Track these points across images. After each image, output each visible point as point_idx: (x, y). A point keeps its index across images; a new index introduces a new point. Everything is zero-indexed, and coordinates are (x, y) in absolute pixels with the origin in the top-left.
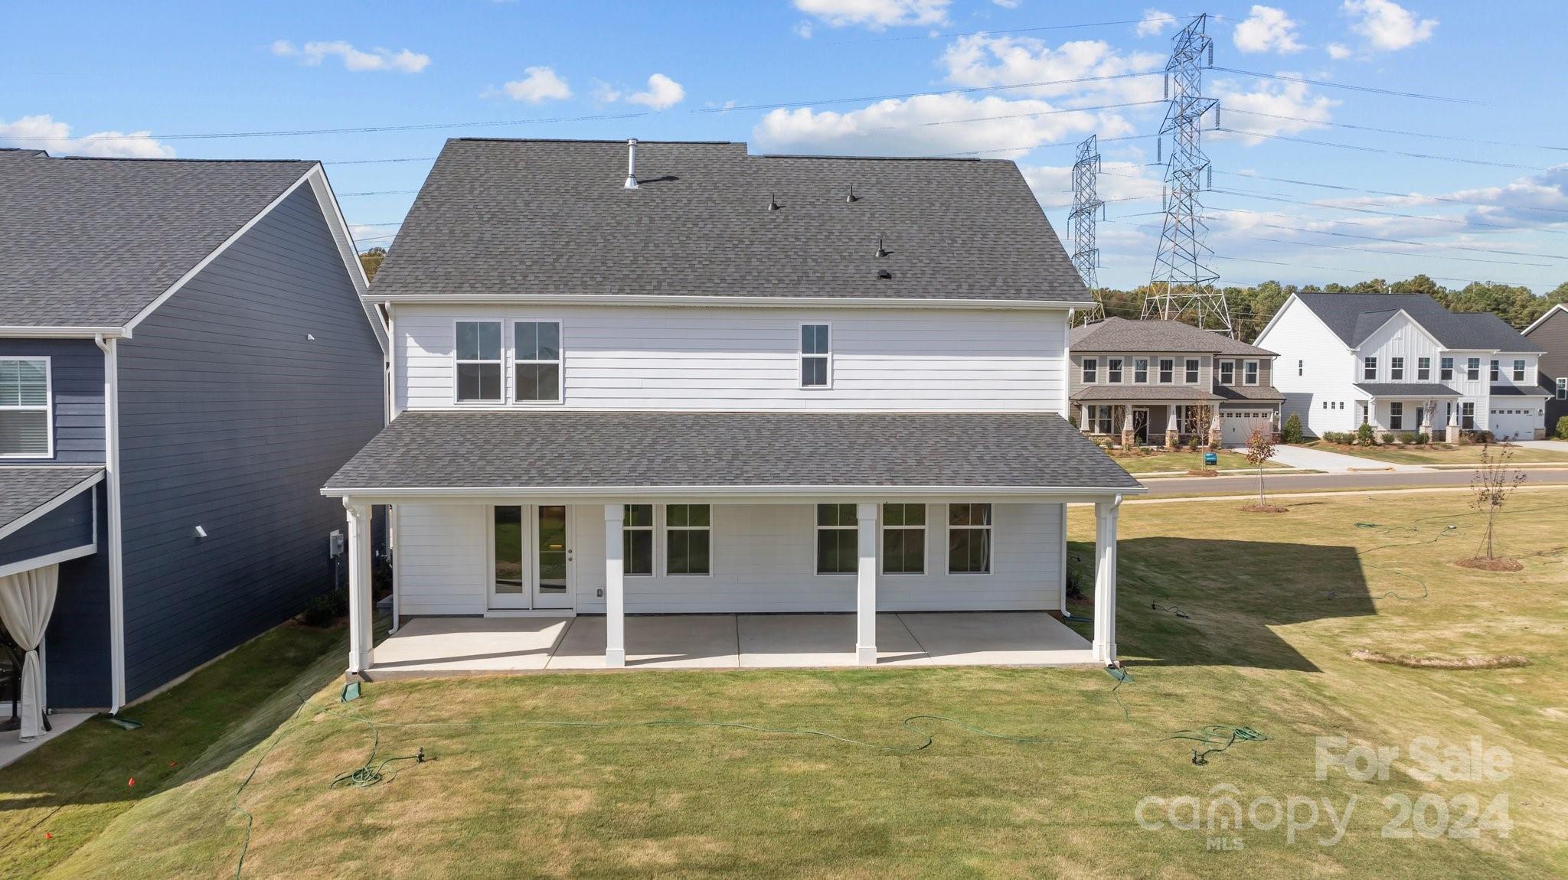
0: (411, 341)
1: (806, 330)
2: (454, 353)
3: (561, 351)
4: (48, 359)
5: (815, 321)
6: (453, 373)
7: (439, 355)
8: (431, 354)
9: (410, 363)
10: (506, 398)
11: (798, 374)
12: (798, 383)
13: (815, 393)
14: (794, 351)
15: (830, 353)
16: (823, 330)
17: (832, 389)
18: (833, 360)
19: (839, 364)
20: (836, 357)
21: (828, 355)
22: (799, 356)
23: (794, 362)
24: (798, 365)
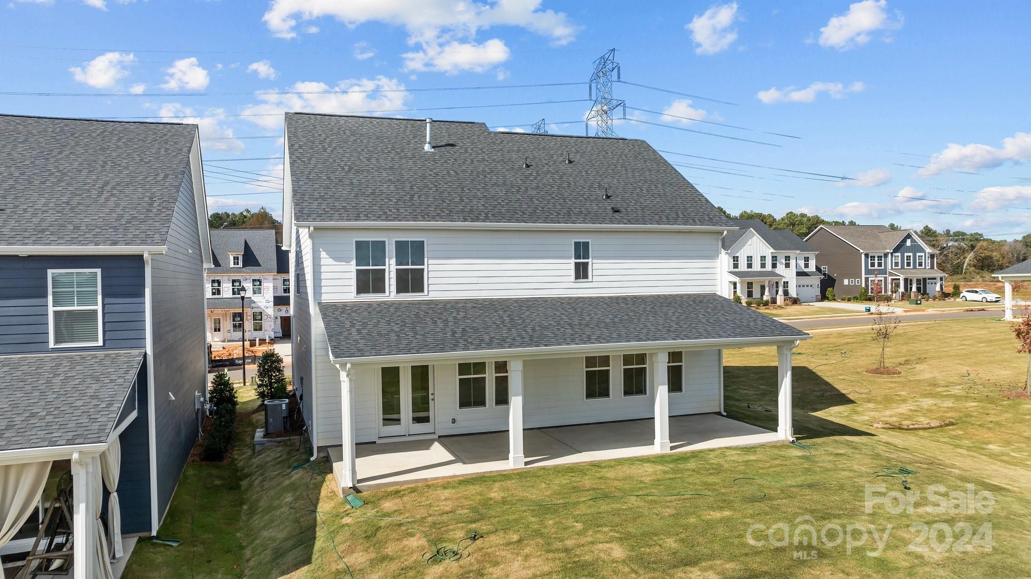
0: (323, 254)
1: (577, 244)
2: (354, 262)
3: (426, 260)
4: (99, 271)
5: (582, 239)
6: (354, 275)
7: (344, 263)
8: (338, 263)
9: (323, 269)
10: (390, 292)
11: (572, 273)
12: (573, 278)
13: (582, 284)
14: (569, 258)
15: (590, 259)
16: (586, 245)
17: (592, 282)
18: (592, 263)
19: (596, 266)
20: (594, 261)
21: (590, 261)
22: (573, 261)
23: (570, 265)
24: (572, 267)
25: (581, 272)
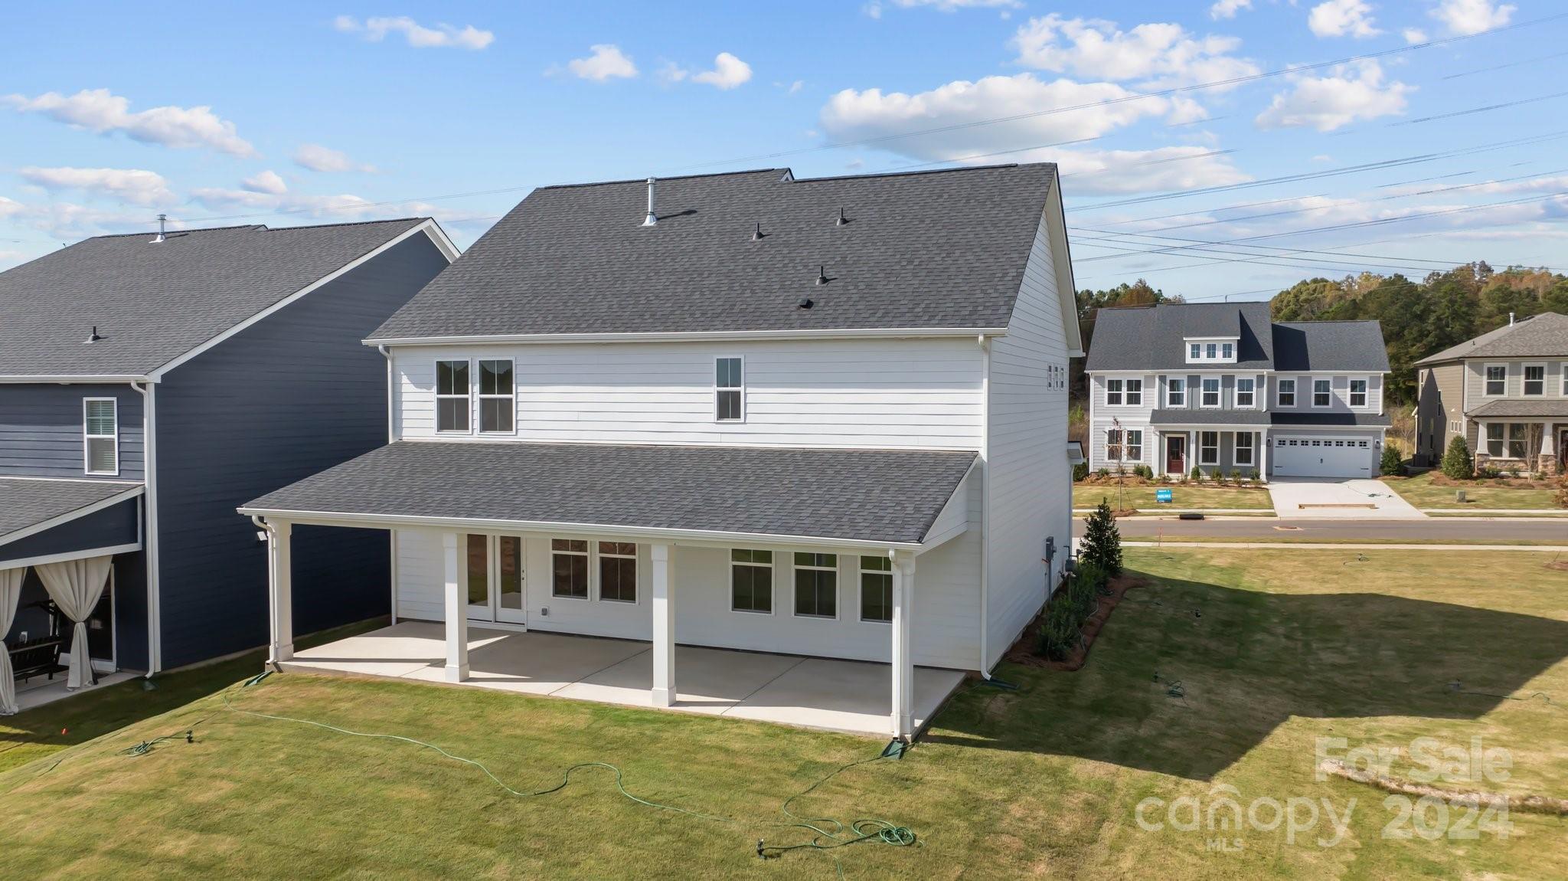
0: (403, 377)
1: (722, 364)
2: (435, 388)
3: (514, 386)
5: (729, 354)
6: (435, 407)
7: (423, 390)
8: (419, 390)
9: (403, 396)
10: (473, 430)
11: (713, 408)
12: (714, 417)
13: (730, 425)
14: (709, 384)
15: (743, 387)
16: (736, 363)
17: (745, 423)
18: (745, 394)
19: (754, 397)
20: (749, 390)
21: (741, 389)
22: (714, 389)
23: (708, 396)
24: (713, 399)
25: (729, 407)
